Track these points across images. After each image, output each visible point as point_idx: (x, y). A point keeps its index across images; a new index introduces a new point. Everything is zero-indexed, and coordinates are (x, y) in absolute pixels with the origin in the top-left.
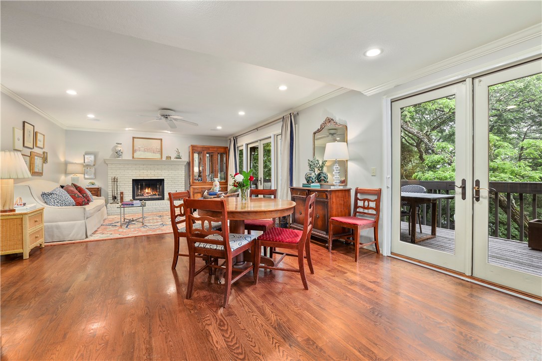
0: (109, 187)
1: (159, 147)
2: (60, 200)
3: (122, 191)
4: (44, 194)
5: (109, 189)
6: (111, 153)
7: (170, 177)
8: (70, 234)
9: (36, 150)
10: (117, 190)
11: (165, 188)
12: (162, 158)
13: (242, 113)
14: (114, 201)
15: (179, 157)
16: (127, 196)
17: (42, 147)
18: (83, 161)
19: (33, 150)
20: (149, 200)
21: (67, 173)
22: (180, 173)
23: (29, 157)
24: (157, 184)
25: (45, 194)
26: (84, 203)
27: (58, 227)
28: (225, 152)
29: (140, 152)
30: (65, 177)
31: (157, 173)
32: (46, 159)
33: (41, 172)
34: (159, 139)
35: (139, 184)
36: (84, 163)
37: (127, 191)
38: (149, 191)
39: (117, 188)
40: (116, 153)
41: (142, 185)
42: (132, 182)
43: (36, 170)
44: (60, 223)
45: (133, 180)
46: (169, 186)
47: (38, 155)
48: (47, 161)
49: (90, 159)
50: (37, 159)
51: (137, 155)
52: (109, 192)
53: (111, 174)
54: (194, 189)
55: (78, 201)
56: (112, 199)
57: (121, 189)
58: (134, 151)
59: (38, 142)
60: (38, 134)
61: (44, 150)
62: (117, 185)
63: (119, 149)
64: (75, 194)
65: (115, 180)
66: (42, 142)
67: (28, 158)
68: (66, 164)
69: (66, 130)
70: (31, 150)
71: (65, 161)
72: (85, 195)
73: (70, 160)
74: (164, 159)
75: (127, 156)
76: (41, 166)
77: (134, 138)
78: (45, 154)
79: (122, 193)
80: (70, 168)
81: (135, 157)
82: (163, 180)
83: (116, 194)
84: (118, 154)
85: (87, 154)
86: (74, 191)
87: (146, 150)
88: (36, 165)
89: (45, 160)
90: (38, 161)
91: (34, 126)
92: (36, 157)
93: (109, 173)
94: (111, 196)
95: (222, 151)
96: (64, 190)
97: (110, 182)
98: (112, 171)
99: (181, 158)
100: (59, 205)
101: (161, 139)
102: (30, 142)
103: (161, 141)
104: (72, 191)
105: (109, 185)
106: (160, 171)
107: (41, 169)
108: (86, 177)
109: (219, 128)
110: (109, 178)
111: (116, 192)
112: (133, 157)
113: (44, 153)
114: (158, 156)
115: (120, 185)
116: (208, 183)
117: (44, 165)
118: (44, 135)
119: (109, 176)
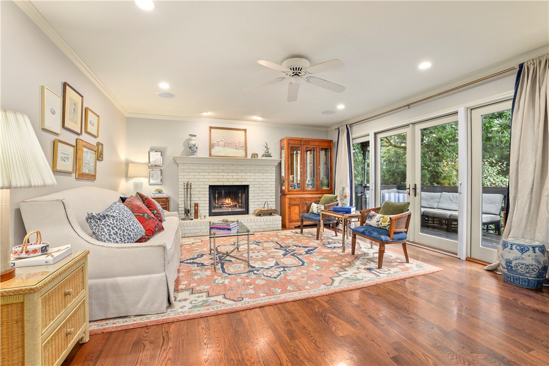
0: (180, 196)
1: (243, 141)
2: (120, 229)
3: (196, 202)
4: (90, 218)
5: (180, 199)
6: (182, 148)
7: (257, 183)
8: (138, 302)
9: (85, 137)
10: (191, 201)
11: (250, 198)
12: (246, 155)
13: (425, 65)
14: (187, 215)
15: (268, 155)
16: (203, 208)
17: (96, 134)
18: (148, 161)
19: (81, 137)
20: (230, 215)
21: (128, 176)
22: (269, 177)
23: (73, 146)
24: (239, 193)
25: (93, 216)
26: (157, 229)
27: (116, 288)
28: (328, 147)
29: (219, 147)
30: (127, 181)
31: (240, 177)
32: (102, 154)
33: (93, 173)
34: (243, 130)
35: (217, 192)
36: (149, 162)
37: (203, 202)
38: (229, 202)
39: (191, 197)
40: (190, 148)
41: (220, 194)
42: (208, 190)
43: (85, 170)
44: (120, 280)
45: (210, 186)
46: (256, 195)
47: (89, 146)
48: (102, 158)
49: (156, 157)
50: (87, 152)
51: (215, 151)
52: (180, 203)
53: (183, 179)
54: (290, 199)
55: (148, 227)
56: (183, 212)
57: (195, 199)
58: (211, 146)
59: (89, 125)
60: (89, 112)
61: (98, 140)
62: (191, 194)
63: (193, 142)
64: (144, 213)
65: (188, 187)
66: (96, 125)
67: (72, 149)
68: (127, 163)
69: (128, 118)
70: (76, 137)
71: (126, 160)
72: (155, 212)
73: (132, 159)
74: (249, 157)
75: (202, 153)
76: (92, 164)
77: (211, 128)
78: (100, 146)
79: (196, 205)
80: (132, 170)
81: (212, 154)
82: (247, 186)
83: (189, 205)
84: (192, 149)
85: (152, 150)
86: (141, 208)
87: (227, 145)
88: (84, 161)
89: (99, 157)
90: (88, 157)
91: (82, 97)
92: (85, 149)
93: (180, 177)
94: (183, 209)
95: (326, 145)
96: (126, 208)
97: (181, 190)
98: (184, 174)
99: (271, 157)
100: (118, 240)
101: (245, 130)
102: (76, 123)
103: (246, 132)
104: (139, 208)
105: (180, 193)
106: (245, 174)
107: (93, 168)
108: (152, 181)
109: (341, 107)
110: (180, 183)
111: (189, 202)
112: (210, 155)
113: (98, 144)
114: (241, 153)
115: (194, 193)
116: (307, 191)
117: (98, 162)
118: (98, 116)
119: (180, 180)
